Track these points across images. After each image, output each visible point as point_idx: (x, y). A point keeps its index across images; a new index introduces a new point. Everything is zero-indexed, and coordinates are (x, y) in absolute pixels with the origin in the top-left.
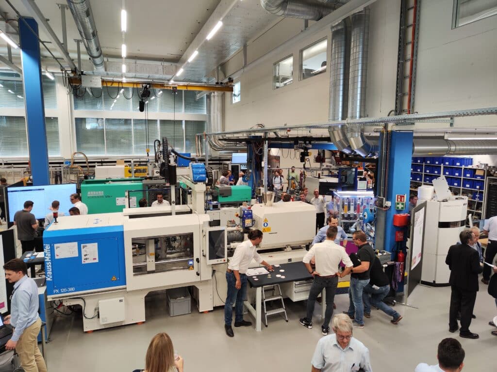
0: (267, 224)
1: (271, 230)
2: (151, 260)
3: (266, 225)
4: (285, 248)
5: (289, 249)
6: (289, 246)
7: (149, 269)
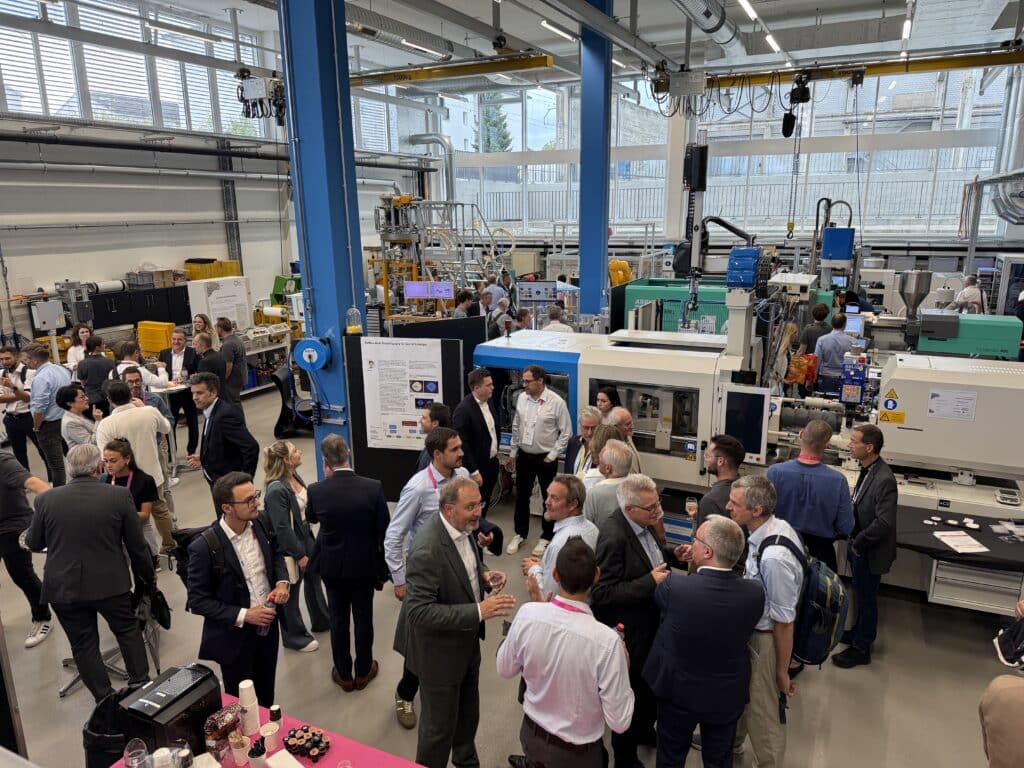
0: (895, 403)
1: (905, 422)
2: (664, 430)
3: (891, 404)
4: (957, 475)
5: (966, 479)
6: (966, 473)
7: (658, 445)
